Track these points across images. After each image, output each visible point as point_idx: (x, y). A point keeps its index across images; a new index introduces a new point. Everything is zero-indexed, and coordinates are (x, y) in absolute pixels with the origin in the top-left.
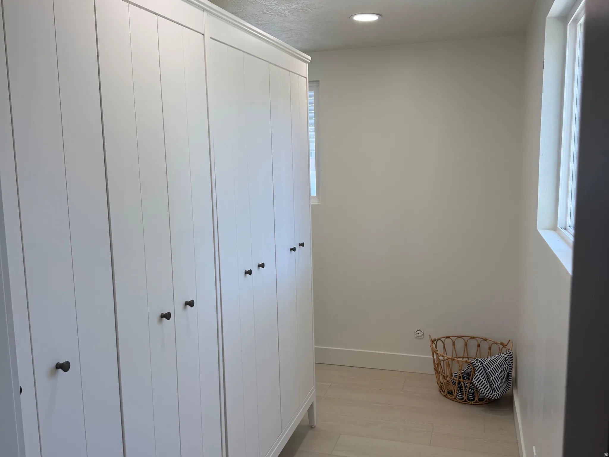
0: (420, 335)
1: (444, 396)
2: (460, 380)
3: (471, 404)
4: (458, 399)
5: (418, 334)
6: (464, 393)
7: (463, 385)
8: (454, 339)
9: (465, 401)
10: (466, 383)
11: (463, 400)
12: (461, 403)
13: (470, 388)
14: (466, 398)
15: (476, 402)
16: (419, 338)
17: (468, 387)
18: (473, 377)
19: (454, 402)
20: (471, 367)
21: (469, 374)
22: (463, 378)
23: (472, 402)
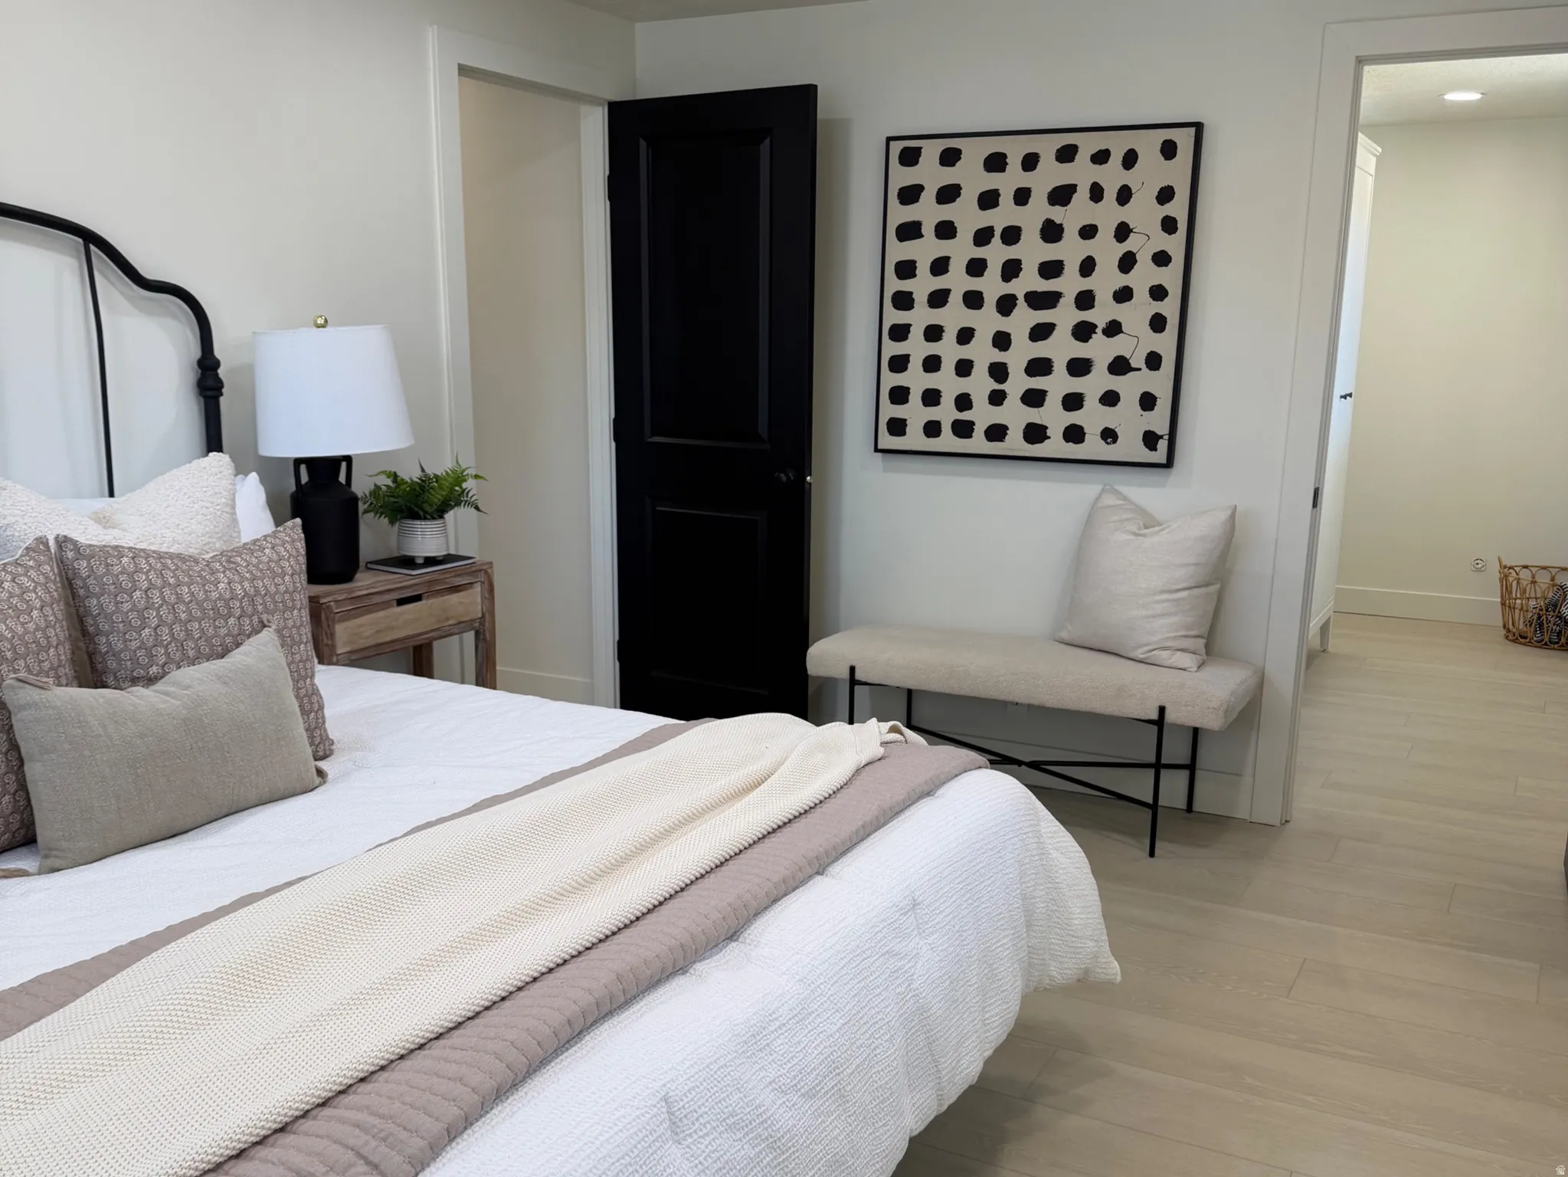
0: (1479, 566)
1: (1513, 641)
2: (1541, 612)
3: (1554, 649)
4: (1536, 641)
5: (1477, 564)
6: (1545, 634)
7: (1545, 622)
8: (1534, 570)
9: (1546, 644)
10: (1549, 617)
11: (1543, 643)
12: (1540, 648)
13: (1554, 625)
14: (1547, 639)
15: (1562, 646)
16: (1479, 570)
17: (1552, 622)
18: (1561, 605)
19: (1529, 648)
20: (1561, 592)
21: (1555, 606)
22: (1547, 611)
23: (1556, 646)
